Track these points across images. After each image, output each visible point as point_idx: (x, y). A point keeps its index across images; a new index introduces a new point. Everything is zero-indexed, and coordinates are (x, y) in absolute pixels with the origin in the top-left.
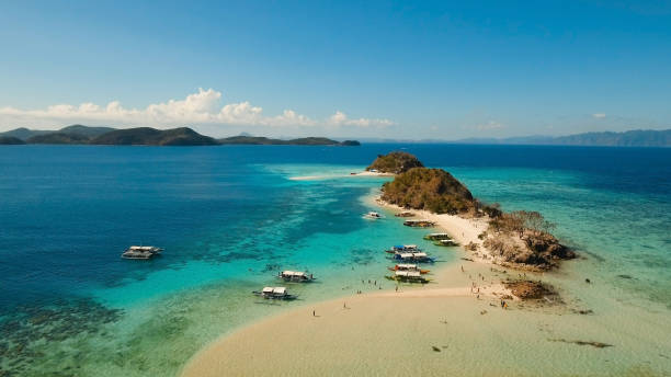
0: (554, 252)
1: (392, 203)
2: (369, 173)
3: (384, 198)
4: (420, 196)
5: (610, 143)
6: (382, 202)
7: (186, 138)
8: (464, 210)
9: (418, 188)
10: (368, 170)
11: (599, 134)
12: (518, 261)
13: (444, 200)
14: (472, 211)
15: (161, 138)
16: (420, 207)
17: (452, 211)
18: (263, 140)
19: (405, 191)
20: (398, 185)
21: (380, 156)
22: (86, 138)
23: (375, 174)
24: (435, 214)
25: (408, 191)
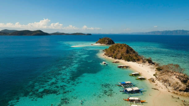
3: (105, 54)
4: (120, 54)
5: (159, 34)
6: (105, 56)
7: (40, 33)
8: (138, 60)
9: (119, 51)
10: (96, 43)
13: (130, 56)
14: (141, 60)
15: (32, 33)
16: (120, 58)
17: (134, 61)
18: (63, 34)
19: (114, 52)
20: (111, 50)
21: (100, 39)
22: (8, 33)
23: (99, 44)
25: (115, 52)
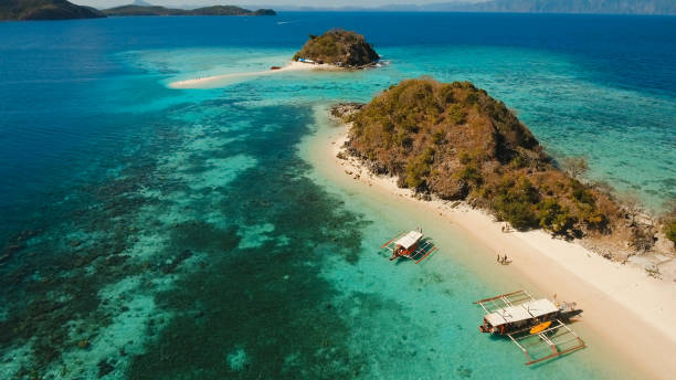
1: (381, 171)
2: (299, 65)
4: (455, 164)
6: (353, 165)
8: (602, 226)
9: (440, 139)
10: (296, 59)
16: (458, 196)
17: (568, 230)
18: (159, 10)
19: (408, 143)
21: (313, 37)
23: (308, 66)
25: (416, 143)
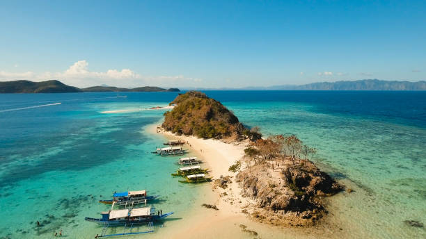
0: (317, 187)
1: (168, 130)
7: (56, 88)
8: (228, 134)
10: (170, 105)
11: (321, 83)
12: (275, 208)
13: (210, 125)
14: (234, 135)
15: (36, 88)
17: (216, 136)
18: (114, 89)
19: (180, 118)
24: (202, 139)
